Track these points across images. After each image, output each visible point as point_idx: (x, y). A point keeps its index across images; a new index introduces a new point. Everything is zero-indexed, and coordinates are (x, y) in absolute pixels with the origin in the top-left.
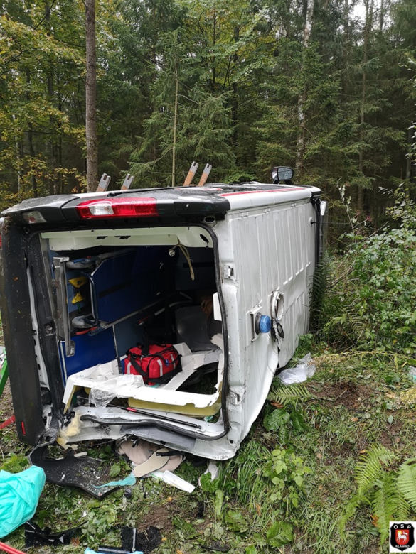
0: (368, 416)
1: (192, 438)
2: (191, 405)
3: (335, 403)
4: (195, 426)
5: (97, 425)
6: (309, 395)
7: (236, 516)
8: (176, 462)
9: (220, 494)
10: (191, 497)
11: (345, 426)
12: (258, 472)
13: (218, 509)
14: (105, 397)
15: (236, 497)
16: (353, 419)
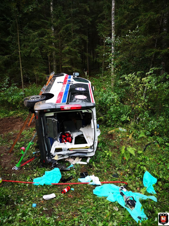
0: (117, 140)
1: (86, 153)
2: (86, 146)
3: (110, 139)
4: (86, 151)
5: (61, 156)
6: (104, 138)
7: (99, 165)
8: (81, 159)
9: (93, 162)
10: (87, 165)
11: (113, 143)
12: (101, 156)
13: (94, 165)
14: (66, 149)
15: (97, 162)
16: (114, 141)
